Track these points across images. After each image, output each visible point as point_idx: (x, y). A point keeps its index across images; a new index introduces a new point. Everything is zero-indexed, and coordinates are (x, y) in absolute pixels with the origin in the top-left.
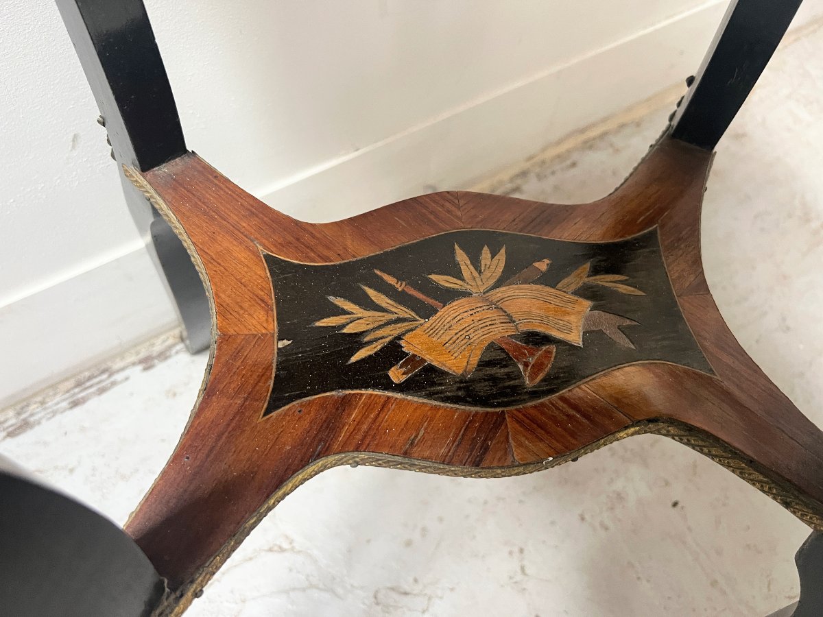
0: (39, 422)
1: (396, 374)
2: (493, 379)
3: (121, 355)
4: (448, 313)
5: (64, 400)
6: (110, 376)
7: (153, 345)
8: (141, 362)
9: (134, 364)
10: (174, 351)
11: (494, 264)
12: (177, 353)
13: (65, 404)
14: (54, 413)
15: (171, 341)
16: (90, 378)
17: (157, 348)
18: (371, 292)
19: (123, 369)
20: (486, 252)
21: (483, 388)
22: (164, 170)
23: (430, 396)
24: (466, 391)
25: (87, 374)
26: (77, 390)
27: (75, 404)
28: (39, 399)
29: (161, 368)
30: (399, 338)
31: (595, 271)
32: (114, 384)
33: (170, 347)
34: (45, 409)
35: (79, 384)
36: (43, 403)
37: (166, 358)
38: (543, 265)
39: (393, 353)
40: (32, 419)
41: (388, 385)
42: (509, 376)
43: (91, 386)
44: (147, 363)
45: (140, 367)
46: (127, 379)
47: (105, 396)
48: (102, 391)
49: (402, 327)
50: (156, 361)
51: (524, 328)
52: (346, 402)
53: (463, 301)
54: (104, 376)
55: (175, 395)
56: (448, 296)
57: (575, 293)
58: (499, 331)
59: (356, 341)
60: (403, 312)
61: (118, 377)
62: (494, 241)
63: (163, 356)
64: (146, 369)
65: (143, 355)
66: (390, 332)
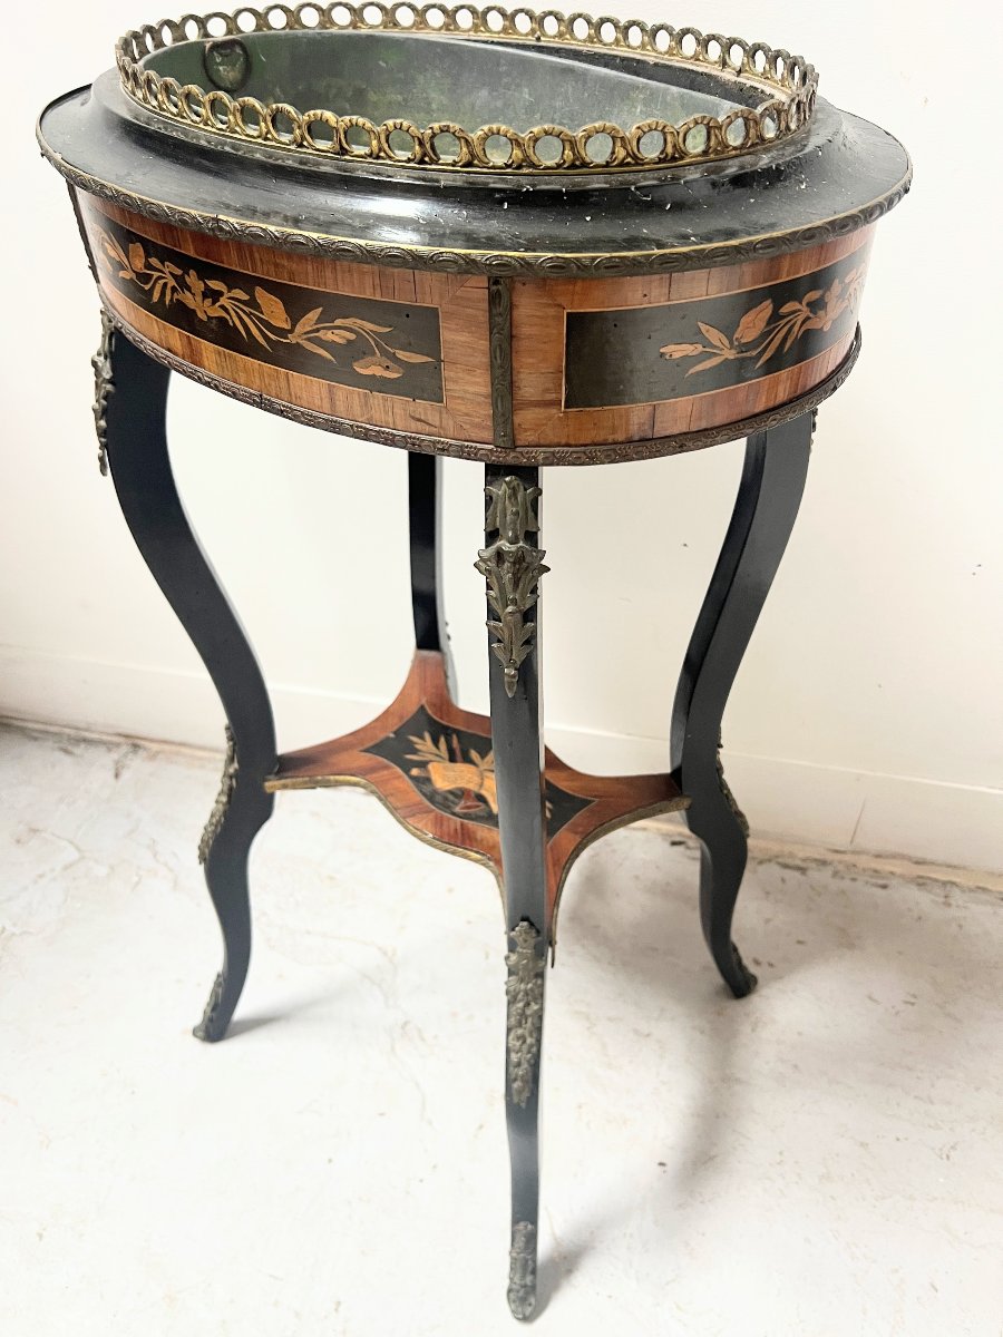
1: (415, 772)
2: (446, 799)
4: (460, 766)
18: (442, 740)
21: (438, 798)
22: (426, 653)
23: (417, 787)
24: (431, 795)
30: (431, 761)
39: (423, 765)
41: (407, 772)
42: (454, 802)
49: (438, 759)
51: (483, 792)
52: (387, 767)
53: (472, 766)
56: (471, 762)
58: (470, 786)
59: (415, 751)
60: (445, 755)
66: (430, 758)
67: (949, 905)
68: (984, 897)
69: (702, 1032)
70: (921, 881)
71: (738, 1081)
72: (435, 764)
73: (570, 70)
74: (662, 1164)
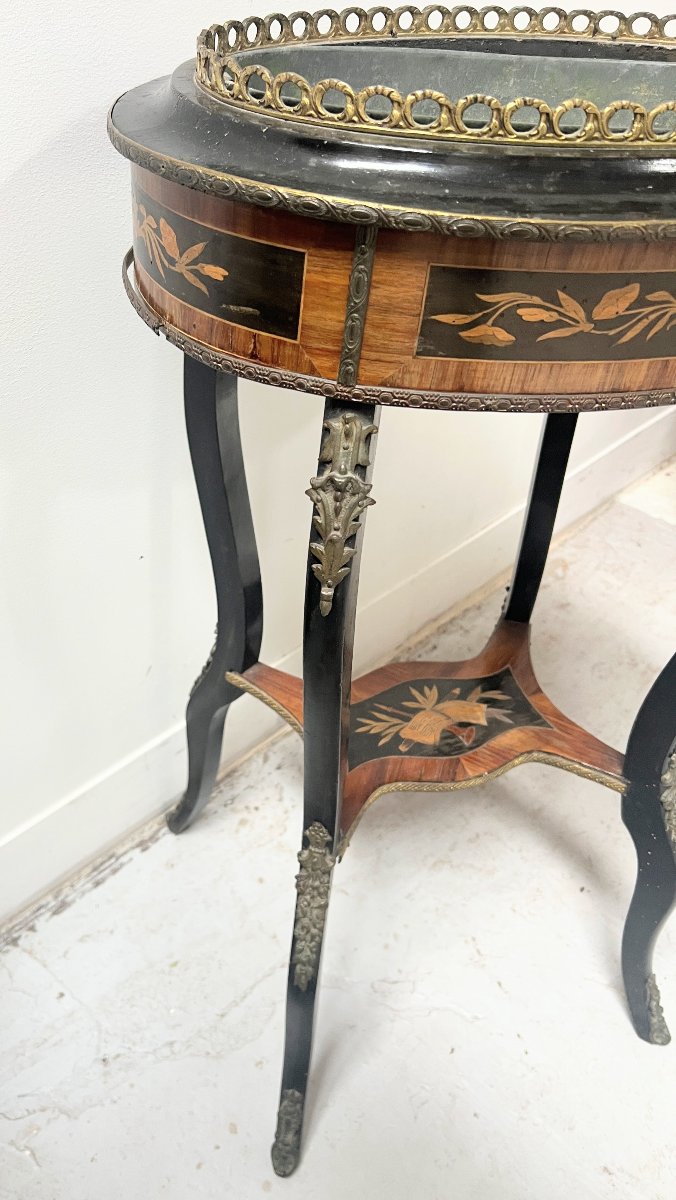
0: (74, 901)
1: (403, 748)
2: (450, 745)
3: (121, 841)
4: (417, 719)
5: (88, 882)
6: (117, 859)
7: (142, 833)
8: (138, 845)
9: (133, 848)
10: (160, 834)
11: (433, 694)
12: (164, 834)
13: (89, 885)
14: (83, 893)
15: (156, 827)
16: (102, 864)
17: (147, 835)
18: (376, 714)
19: (125, 853)
20: (426, 689)
21: (445, 749)
22: (250, 671)
23: (422, 755)
24: (438, 751)
25: (100, 860)
26: (95, 873)
27: (97, 884)
28: (68, 884)
29: (154, 848)
30: (398, 733)
31: (484, 690)
32: (122, 865)
33: (158, 830)
34: (75, 891)
35: (95, 869)
36: (72, 886)
37: (157, 839)
38: (457, 691)
39: (397, 739)
40: (69, 899)
41: (401, 753)
42: (457, 742)
43: (104, 870)
44: (143, 845)
45: (138, 850)
46: (131, 859)
47: (118, 875)
48: (115, 871)
49: (398, 727)
50: (150, 844)
51: (457, 721)
52: (384, 763)
54: (113, 860)
55: (172, 866)
56: (415, 711)
57: (478, 701)
58: (445, 724)
59: (378, 736)
60: (395, 721)
61: (123, 859)
62: (430, 683)
63: (154, 838)
64: (144, 850)
65: (137, 840)
66: (394, 730)
67: (467, 631)
68: (471, 614)
69: (492, 805)
70: (441, 630)
71: (540, 810)
72: (402, 731)
73: (441, 58)
74: (582, 890)
